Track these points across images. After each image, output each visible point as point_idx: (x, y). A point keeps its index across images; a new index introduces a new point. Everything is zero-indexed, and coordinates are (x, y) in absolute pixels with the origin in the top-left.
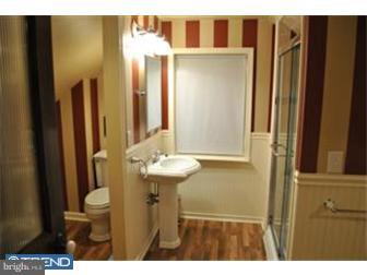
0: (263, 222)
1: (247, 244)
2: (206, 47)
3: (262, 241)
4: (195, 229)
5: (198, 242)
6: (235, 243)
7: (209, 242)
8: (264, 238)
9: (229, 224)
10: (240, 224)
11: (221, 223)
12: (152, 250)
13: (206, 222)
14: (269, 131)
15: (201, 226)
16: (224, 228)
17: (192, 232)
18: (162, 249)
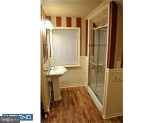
0: (86, 85)
1: (83, 93)
2: (64, 27)
3: (87, 92)
4: (64, 91)
5: (67, 96)
6: (79, 94)
7: (71, 95)
8: (88, 90)
9: (75, 88)
10: (78, 87)
11: (72, 88)
12: (52, 102)
13: (67, 88)
14: (86, 55)
15: (66, 90)
16: (74, 89)
17: (63, 93)
18: (55, 101)
